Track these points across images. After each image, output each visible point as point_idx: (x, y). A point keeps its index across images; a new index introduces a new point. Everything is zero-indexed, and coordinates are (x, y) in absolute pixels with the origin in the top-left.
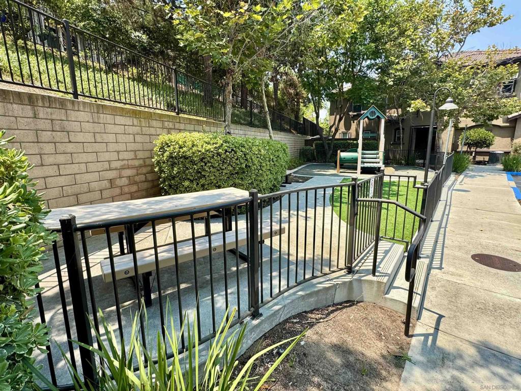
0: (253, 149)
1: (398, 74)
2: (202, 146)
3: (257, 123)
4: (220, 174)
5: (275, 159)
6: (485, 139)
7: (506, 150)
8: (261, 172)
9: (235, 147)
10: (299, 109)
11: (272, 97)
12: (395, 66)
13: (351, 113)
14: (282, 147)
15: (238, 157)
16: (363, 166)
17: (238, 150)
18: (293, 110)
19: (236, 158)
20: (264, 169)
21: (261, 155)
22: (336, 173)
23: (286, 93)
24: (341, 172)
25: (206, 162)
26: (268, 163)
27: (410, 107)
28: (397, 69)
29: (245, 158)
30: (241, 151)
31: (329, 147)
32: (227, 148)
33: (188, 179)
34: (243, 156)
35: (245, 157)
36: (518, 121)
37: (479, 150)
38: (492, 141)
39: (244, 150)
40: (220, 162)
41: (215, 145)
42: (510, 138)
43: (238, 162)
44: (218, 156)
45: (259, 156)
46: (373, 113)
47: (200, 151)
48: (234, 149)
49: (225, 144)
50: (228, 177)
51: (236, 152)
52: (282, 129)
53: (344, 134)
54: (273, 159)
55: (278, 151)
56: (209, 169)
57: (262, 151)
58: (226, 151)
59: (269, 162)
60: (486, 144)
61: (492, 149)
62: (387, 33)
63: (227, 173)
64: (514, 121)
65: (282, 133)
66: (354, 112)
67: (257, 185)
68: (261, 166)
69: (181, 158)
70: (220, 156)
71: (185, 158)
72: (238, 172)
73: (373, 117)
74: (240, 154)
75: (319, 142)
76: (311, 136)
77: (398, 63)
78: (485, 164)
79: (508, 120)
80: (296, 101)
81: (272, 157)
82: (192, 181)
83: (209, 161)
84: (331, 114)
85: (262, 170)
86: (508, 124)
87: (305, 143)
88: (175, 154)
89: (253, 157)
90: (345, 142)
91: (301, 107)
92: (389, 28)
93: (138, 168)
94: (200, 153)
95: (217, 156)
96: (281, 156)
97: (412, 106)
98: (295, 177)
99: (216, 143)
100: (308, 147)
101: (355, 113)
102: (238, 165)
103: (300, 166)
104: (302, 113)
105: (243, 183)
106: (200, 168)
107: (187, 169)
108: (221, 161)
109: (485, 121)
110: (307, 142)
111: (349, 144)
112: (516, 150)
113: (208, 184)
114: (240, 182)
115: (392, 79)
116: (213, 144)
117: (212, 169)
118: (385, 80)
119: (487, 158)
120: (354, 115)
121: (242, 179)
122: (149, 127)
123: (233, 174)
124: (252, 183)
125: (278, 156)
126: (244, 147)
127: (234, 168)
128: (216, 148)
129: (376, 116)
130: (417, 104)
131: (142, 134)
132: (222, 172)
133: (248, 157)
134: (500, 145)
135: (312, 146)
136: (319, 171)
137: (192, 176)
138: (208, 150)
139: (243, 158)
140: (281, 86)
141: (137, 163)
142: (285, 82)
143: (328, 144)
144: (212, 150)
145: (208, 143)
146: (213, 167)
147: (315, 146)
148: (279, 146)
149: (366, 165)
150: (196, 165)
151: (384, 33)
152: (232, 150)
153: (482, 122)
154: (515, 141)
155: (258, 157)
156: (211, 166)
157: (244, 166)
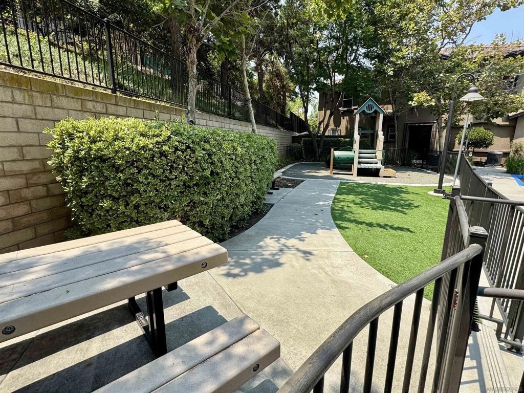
0: (224, 146)
1: (399, 62)
2: (132, 140)
3: (238, 115)
4: (167, 186)
5: (258, 162)
6: (485, 139)
7: (506, 151)
8: (236, 181)
9: (193, 142)
10: (286, 104)
11: (256, 89)
12: (396, 54)
13: (341, 109)
14: (268, 143)
15: (197, 159)
16: (359, 167)
17: (197, 147)
18: (279, 104)
19: (194, 160)
20: (241, 177)
21: (236, 155)
22: (329, 174)
23: (272, 85)
24: (334, 174)
25: (141, 167)
26: (248, 167)
27: (412, 101)
28: (399, 57)
29: (209, 161)
30: (204, 149)
31: (319, 145)
32: (177, 143)
33: (111, 196)
34: (207, 157)
35: (211, 159)
36: (518, 119)
37: (477, 150)
38: (491, 141)
39: (207, 147)
40: (166, 166)
41: (156, 139)
42: (509, 138)
43: (198, 167)
44: (163, 158)
45: (234, 157)
46: (370, 107)
47: (129, 149)
48: (191, 146)
49: (174, 138)
50: (181, 192)
51: (193, 151)
52: (267, 124)
53: (334, 131)
54: (255, 161)
55: (263, 149)
56: (146, 178)
57: (239, 149)
58: (176, 149)
59: (250, 165)
60: (485, 144)
61: (490, 150)
62: (388, 15)
63: (179, 186)
64: (514, 120)
65: (268, 128)
66: (344, 108)
67: (232, 201)
68: (236, 172)
69: (95, 159)
70: (166, 157)
71: (102, 159)
72: (197, 183)
73: (371, 112)
74: (200, 153)
75: (307, 139)
76: (298, 133)
77: (399, 50)
78: (483, 166)
79: (508, 119)
80: (281, 95)
81: (253, 158)
82: (115, 199)
83: (145, 166)
84: (320, 109)
85: (239, 179)
86: (508, 123)
87: (292, 140)
88: (83, 153)
89: (223, 159)
90: (336, 139)
91: (287, 102)
92: (390, 10)
93: (28, 176)
94: (128, 152)
95: (160, 157)
96: (267, 156)
97: (415, 99)
98: (283, 179)
99: (158, 136)
100: (296, 145)
101: (346, 109)
102: (198, 171)
103: (287, 165)
104: (288, 108)
105: (207, 200)
106: (130, 178)
107: (107, 179)
108: (168, 166)
109: (488, 119)
110: (294, 139)
111: (340, 141)
112: (517, 151)
113: (146, 204)
114: (202, 199)
115: (393, 69)
116: (154, 136)
117: (150, 179)
118: (384, 70)
119: (484, 159)
120: (344, 111)
121: (205, 193)
122: (52, 107)
123: (189, 187)
124: (223, 199)
125: (263, 157)
126: (208, 142)
127: (192, 178)
128: (157, 143)
129: (373, 110)
130: (421, 98)
131: (36, 119)
132: (170, 184)
133: (215, 158)
134: (499, 145)
135: (300, 144)
136: (309, 172)
137: (117, 191)
138: (143, 147)
139: (206, 161)
140: (267, 77)
141: (25, 167)
142: (271, 73)
143: (317, 141)
144: (151, 146)
145: (143, 135)
146: (154, 176)
147: (303, 143)
148: (265, 142)
149: (363, 166)
150: (122, 172)
151: (384, 16)
152: (188, 147)
153: (485, 120)
154: (514, 141)
155: (232, 159)
156: (150, 174)
157: (208, 173)
